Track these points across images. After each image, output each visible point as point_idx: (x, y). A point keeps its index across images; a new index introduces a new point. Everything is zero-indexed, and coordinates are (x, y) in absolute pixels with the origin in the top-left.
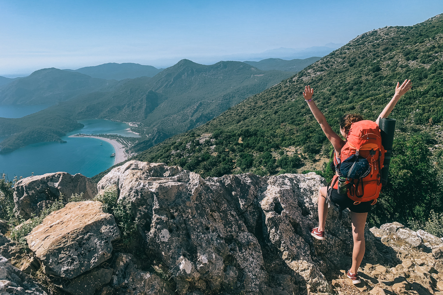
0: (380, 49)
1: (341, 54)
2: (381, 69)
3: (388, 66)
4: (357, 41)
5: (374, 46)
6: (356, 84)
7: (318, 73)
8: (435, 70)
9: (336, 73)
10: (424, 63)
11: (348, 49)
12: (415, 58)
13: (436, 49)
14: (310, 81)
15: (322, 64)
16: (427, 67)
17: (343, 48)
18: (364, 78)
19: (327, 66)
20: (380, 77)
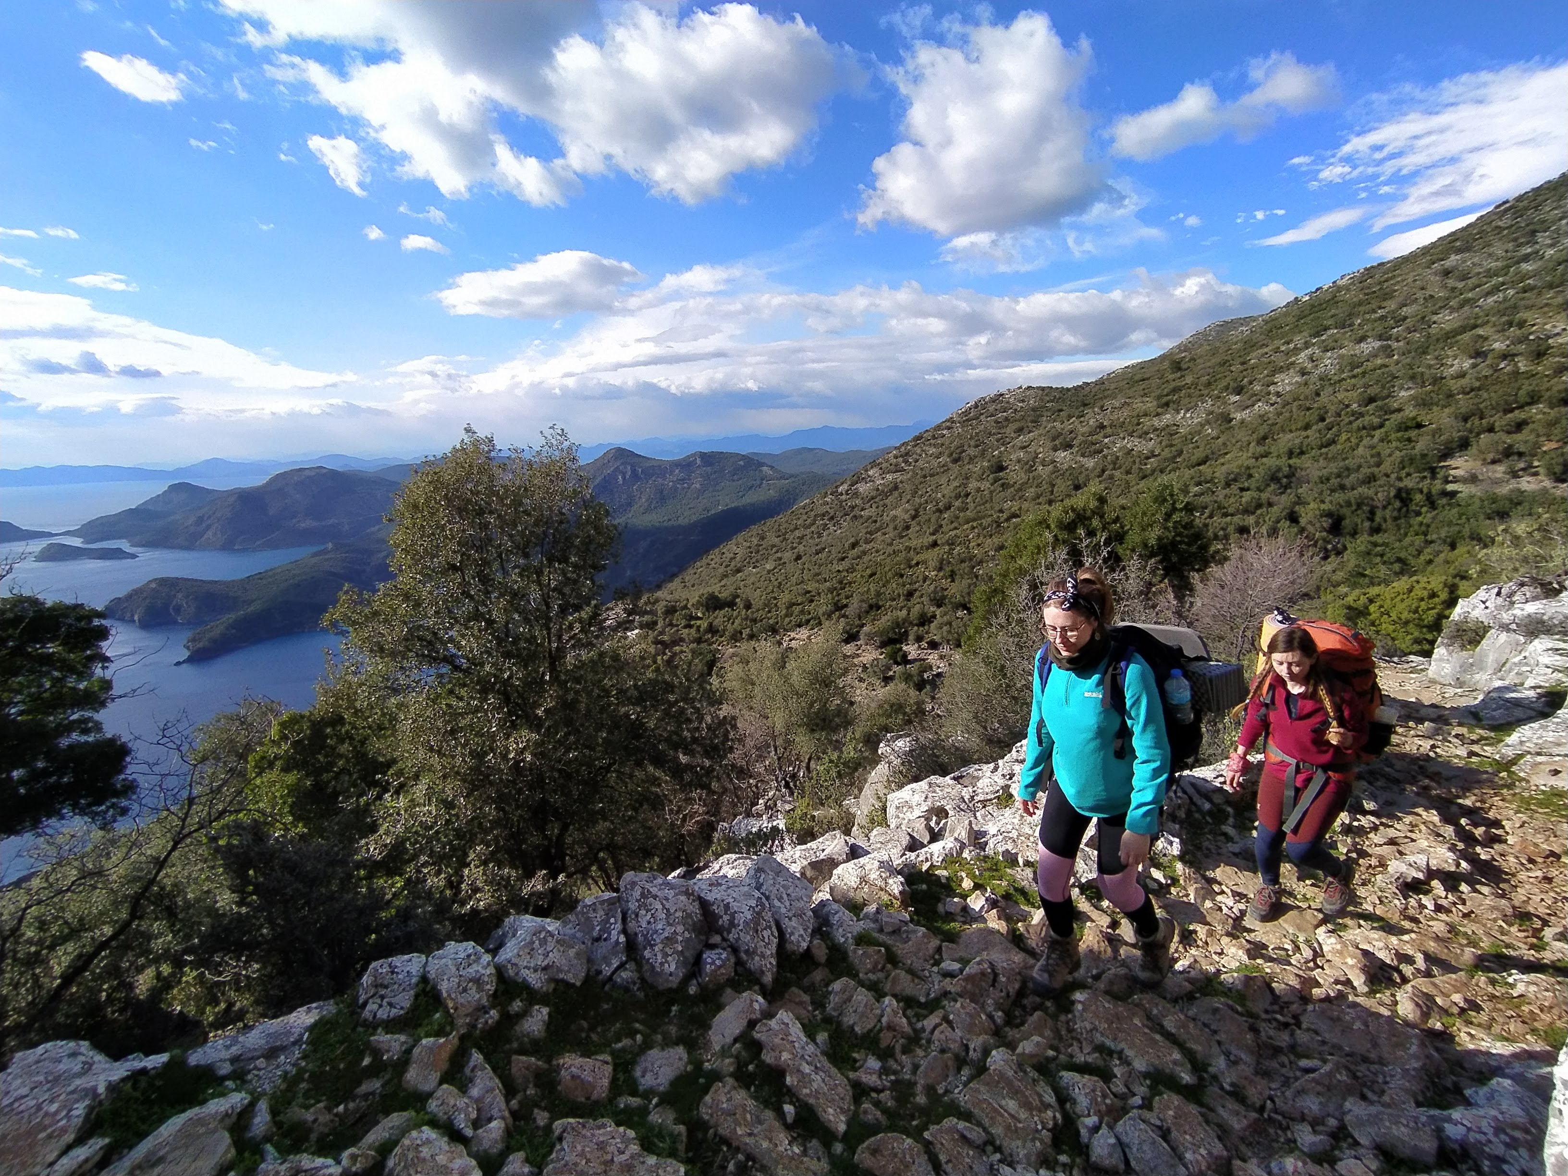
0: (1008, 430)
1: (934, 437)
2: (1006, 468)
3: (1019, 461)
4: (966, 413)
5: (997, 422)
6: (958, 497)
7: (890, 477)
8: (1103, 471)
9: (925, 477)
10: (1083, 455)
11: (949, 428)
12: (1068, 446)
13: (1108, 430)
14: (874, 493)
15: (896, 457)
16: (1090, 463)
17: (939, 427)
18: (973, 485)
19: (906, 462)
20: (1003, 485)
